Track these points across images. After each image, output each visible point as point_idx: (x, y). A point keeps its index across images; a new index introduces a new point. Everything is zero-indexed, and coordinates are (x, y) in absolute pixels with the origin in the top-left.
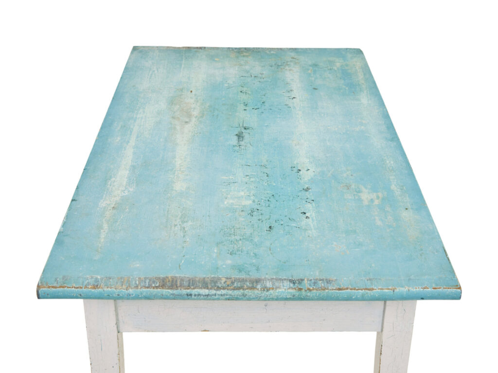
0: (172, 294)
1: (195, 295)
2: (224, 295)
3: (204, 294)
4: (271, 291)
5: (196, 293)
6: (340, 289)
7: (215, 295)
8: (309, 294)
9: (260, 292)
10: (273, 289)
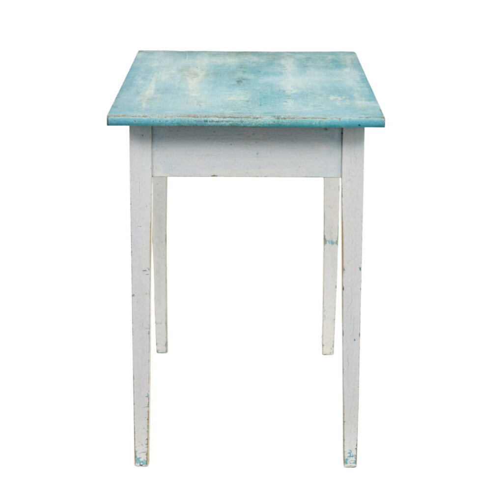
0: (194, 121)
1: (210, 122)
2: (229, 121)
3: (215, 120)
4: (259, 119)
5: (211, 120)
6: (304, 118)
7: (223, 121)
8: (284, 121)
9: (252, 120)
10: (260, 118)
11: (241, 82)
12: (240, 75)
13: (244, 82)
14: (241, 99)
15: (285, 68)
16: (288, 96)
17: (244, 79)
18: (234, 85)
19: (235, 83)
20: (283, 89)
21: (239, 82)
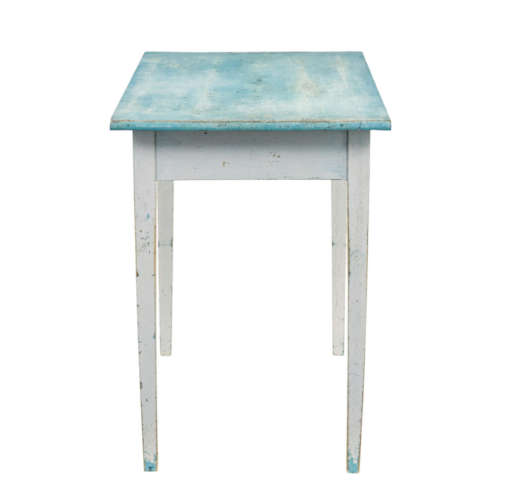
11: (257, 80)
12: (259, 88)
13: (254, 81)
14: (257, 65)
15: (209, 95)
16: (215, 67)
17: (255, 83)
18: (265, 77)
19: (263, 79)
20: (218, 73)
21: (260, 80)
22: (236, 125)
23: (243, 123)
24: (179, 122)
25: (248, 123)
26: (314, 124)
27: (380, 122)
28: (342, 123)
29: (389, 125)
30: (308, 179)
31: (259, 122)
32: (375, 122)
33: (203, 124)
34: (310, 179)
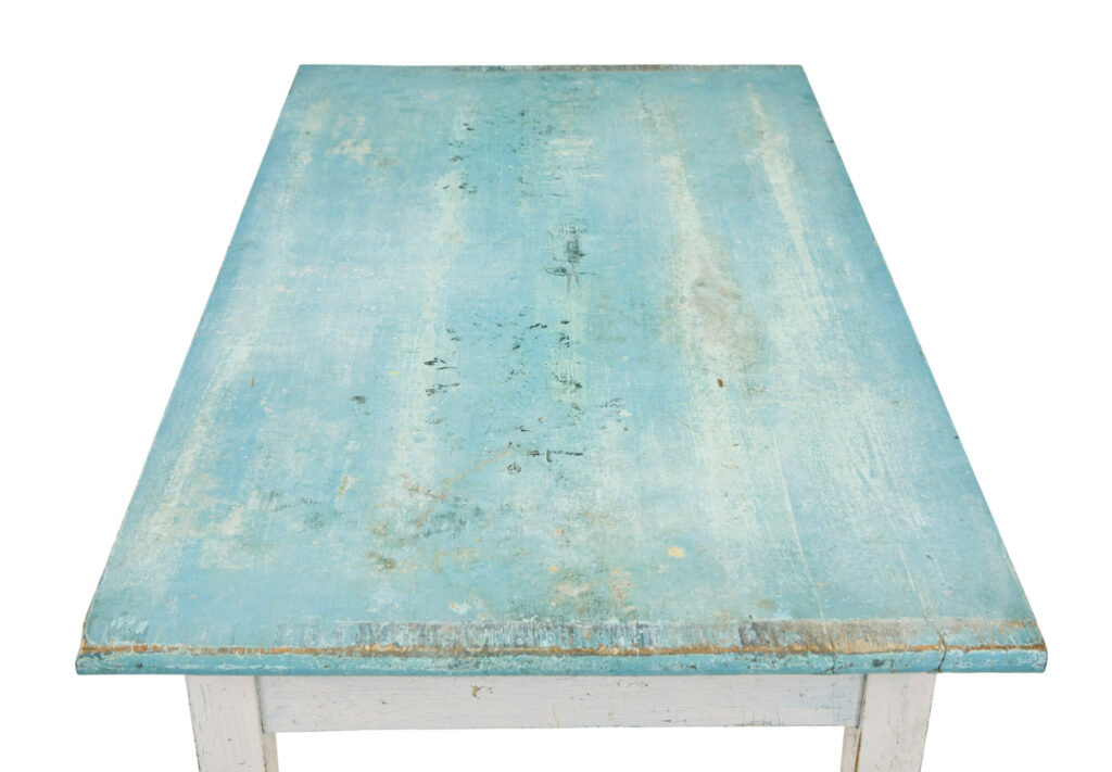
22: (515, 663)
23: (536, 658)
24: (315, 652)
25: (554, 658)
26: (783, 661)
27: (1011, 651)
28: (880, 657)
29: (1041, 661)
30: (738, 725)
31: (592, 653)
32: (993, 653)
33: (397, 659)
34: (743, 725)
